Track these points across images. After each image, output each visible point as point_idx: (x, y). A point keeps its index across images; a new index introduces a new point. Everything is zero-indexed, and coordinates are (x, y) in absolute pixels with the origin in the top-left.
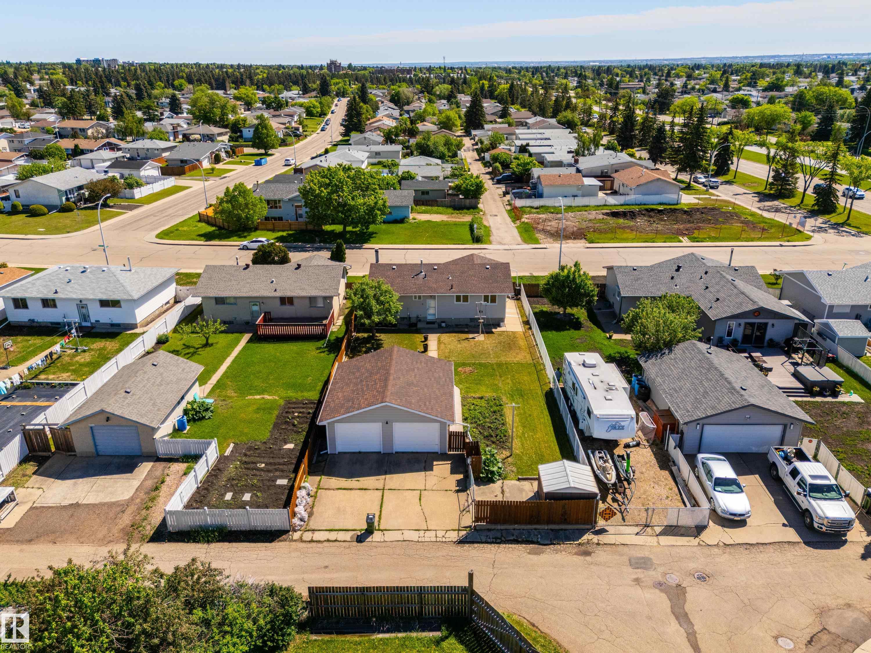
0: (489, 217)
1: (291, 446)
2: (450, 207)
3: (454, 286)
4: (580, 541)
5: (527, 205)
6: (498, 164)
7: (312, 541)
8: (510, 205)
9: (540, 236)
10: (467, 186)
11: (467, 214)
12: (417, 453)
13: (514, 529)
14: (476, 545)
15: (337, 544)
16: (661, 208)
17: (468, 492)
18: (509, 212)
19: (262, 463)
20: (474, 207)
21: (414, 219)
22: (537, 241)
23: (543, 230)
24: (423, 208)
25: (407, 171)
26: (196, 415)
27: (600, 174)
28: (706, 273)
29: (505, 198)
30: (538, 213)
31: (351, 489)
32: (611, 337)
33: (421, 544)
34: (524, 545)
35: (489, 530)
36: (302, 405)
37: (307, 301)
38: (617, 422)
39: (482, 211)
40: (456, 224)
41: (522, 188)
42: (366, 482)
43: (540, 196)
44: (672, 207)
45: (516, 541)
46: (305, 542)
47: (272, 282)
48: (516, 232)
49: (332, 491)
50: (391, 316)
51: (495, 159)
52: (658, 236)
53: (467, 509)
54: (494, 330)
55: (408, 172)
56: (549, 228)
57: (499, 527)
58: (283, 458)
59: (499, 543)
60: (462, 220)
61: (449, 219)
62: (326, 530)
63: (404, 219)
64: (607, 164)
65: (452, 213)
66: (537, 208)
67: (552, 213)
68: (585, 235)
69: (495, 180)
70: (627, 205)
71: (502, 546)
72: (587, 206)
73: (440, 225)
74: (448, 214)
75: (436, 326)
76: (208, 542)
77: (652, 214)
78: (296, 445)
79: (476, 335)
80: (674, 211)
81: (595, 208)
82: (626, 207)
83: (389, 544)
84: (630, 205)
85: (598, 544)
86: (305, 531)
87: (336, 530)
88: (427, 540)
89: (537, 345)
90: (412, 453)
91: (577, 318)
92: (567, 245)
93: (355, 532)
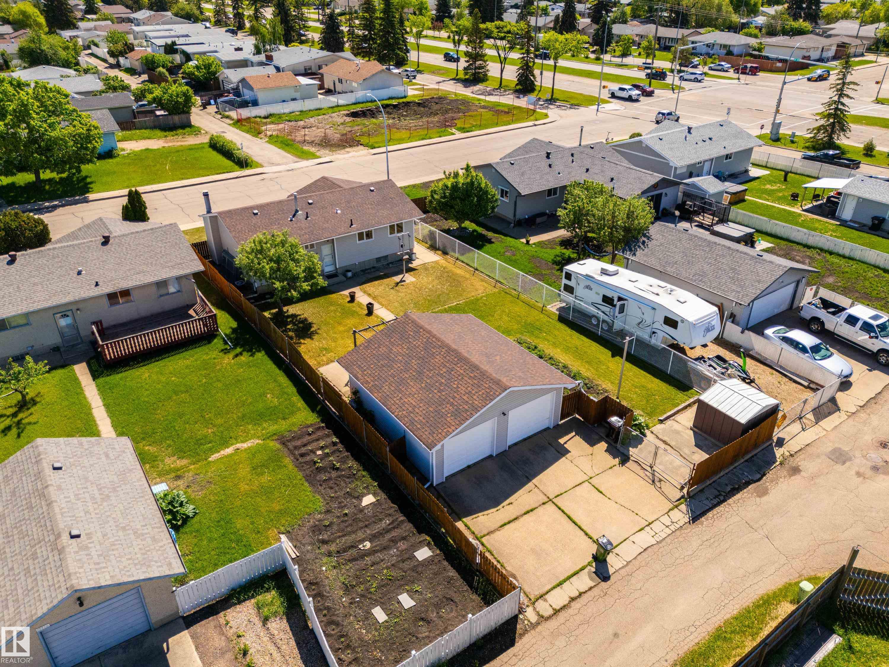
1: (368, 500)
3: (354, 221)
4: (779, 460)
5: (253, 115)
6: (162, 70)
7: (556, 612)
8: (227, 117)
9: (309, 149)
11: (186, 134)
12: (529, 438)
13: (721, 478)
14: (710, 514)
15: (585, 597)
16: (394, 102)
17: (632, 458)
18: (235, 126)
19: (362, 541)
20: (188, 125)
21: (124, 150)
22: (313, 155)
23: (305, 141)
26: (175, 518)
27: (303, 72)
28: (572, 155)
29: (208, 110)
30: (274, 123)
31: (516, 519)
32: (528, 242)
33: (663, 543)
34: (745, 490)
35: (701, 491)
36: (307, 438)
37: (153, 290)
38: (709, 323)
39: (201, 129)
40: (191, 149)
41: (222, 96)
42: (520, 500)
43: (255, 103)
44: (404, 100)
45: (736, 490)
46: (550, 617)
47: (79, 273)
48: (274, 149)
49: (498, 533)
52: (430, 131)
53: (656, 479)
54: (411, 265)
56: (308, 138)
57: (708, 482)
58: (381, 520)
59: (724, 501)
62: (554, 588)
63: (111, 151)
66: (265, 118)
67: (290, 121)
68: (357, 141)
70: (359, 103)
71: (730, 501)
72: (320, 109)
75: (341, 278)
78: (375, 495)
79: (401, 276)
80: (407, 104)
81: (330, 111)
82: (361, 105)
83: (636, 563)
84: (362, 103)
85: (792, 455)
86: (534, 603)
87: (565, 581)
88: (664, 535)
89: (477, 270)
90: (525, 440)
91: (474, 231)
92: (350, 155)
93: (586, 570)
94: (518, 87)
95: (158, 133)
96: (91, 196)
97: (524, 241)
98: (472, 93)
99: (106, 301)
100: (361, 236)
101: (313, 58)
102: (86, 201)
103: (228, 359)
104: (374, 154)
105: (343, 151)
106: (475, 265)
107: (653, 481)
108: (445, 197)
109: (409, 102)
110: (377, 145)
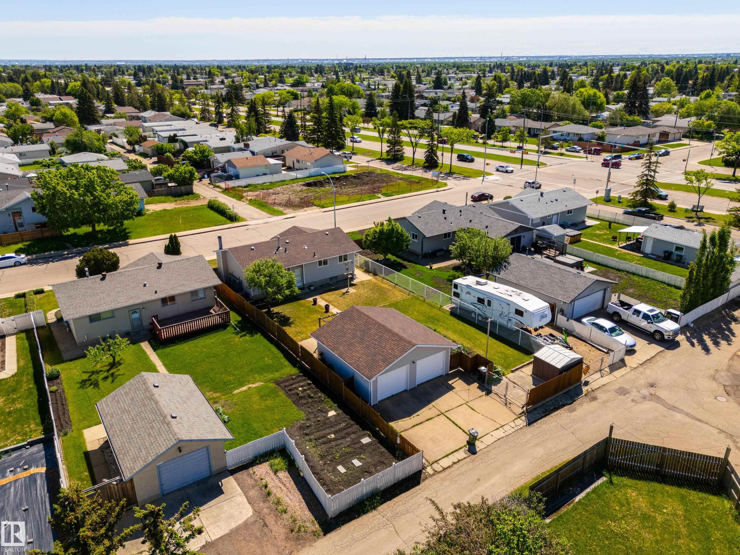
1: (332, 413)
3: (316, 254)
4: (584, 393)
7: (444, 469)
8: (217, 187)
9: (278, 208)
10: (181, 174)
11: (190, 199)
12: (430, 380)
13: (547, 402)
14: (539, 422)
15: (461, 463)
16: (337, 176)
17: (493, 392)
18: (224, 193)
19: (329, 434)
20: (191, 192)
21: (149, 210)
22: (282, 213)
23: (275, 203)
28: (461, 211)
30: (252, 191)
31: (421, 423)
32: (431, 268)
33: (510, 436)
34: (562, 409)
35: (535, 409)
37: (189, 296)
38: (543, 313)
40: (195, 209)
41: (214, 172)
42: (424, 413)
43: (237, 177)
44: (344, 174)
45: (556, 409)
46: (440, 472)
47: (145, 285)
48: (254, 208)
49: (410, 430)
52: (363, 196)
53: (508, 403)
54: (353, 283)
57: (539, 404)
58: (340, 424)
59: (549, 414)
60: (191, 205)
62: (444, 457)
63: (140, 211)
64: (275, 146)
66: (245, 187)
67: (263, 189)
68: (311, 203)
70: (312, 176)
71: (552, 415)
72: (284, 181)
76: (375, 508)
77: (333, 181)
78: (335, 411)
79: (346, 289)
80: (346, 177)
81: (292, 182)
82: (313, 178)
83: (493, 446)
84: (314, 176)
85: (593, 391)
86: (431, 465)
87: (450, 454)
88: (510, 432)
89: (397, 285)
90: (427, 382)
91: (395, 261)
92: (307, 212)
93: (463, 449)
94: (426, 164)
95: (171, 198)
96: (130, 241)
97: (428, 267)
98: (393, 169)
99: (160, 303)
100: (320, 263)
101: (278, 145)
102: (127, 244)
103: (237, 339)
104: (325, 212)
105: (302, 210)
106: (396, 282)
107: (506, 404)
108: (375, 238)
110: (326, 206)
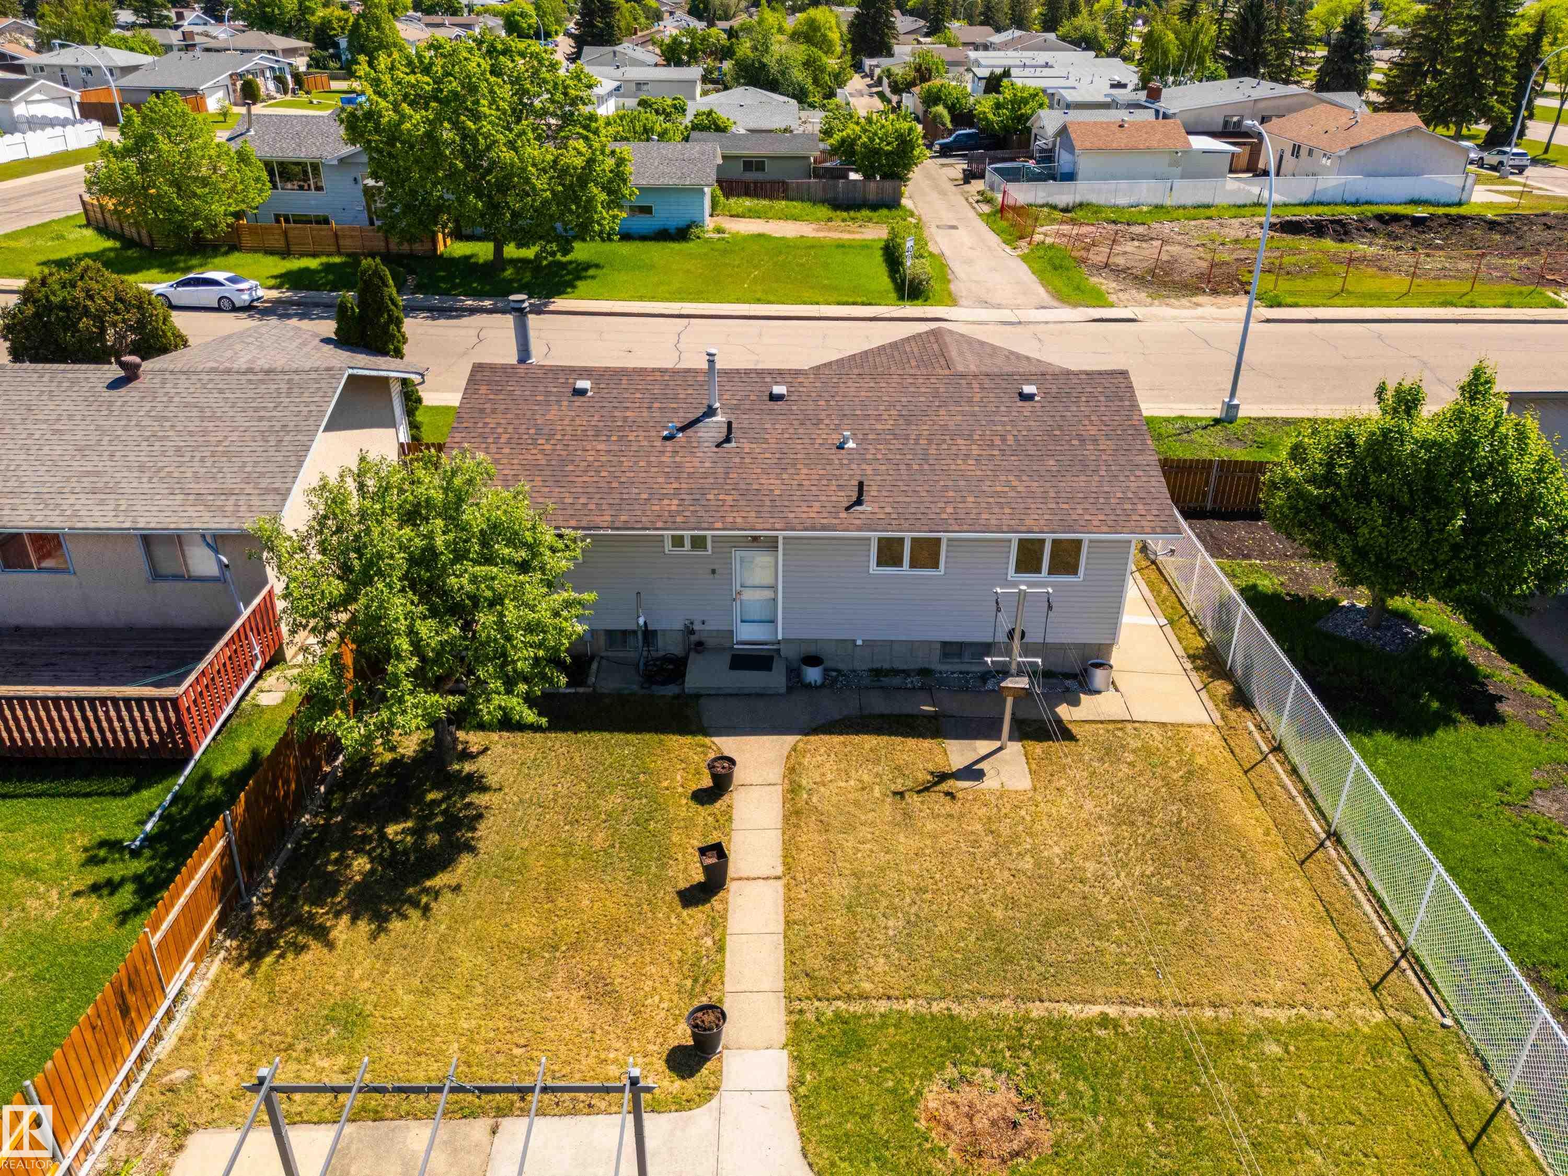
0: (934, 230)
2: (825, 201)
3: (871, 491)
5: (1040, 201)
6: (940, 109)
8: (988, 201)
9: (1105, 283)
10: (871, 140)
11: (870, 220)
16: (1420, 212)
18: (987, 218)
20: (892, 203)
21: (719, 231)
22: (1099, 300)
23: (1107, 265)
24: (748, 202)
25: (706, 110)
27: (1219, 128)
29: (967, 187)
30: (1073, 222)
37: (138, 551)
39: (912, 215)
40: (841, 246)
41: (1013, 160)
43: (1068, 176)
44: (1453, 211)
48: (1024, 272)
50: (510, 687)
51: (932, 99)
52: (1480, 289)
54: (1064, 711)
55: (710, 113)
56: (1120, 261)
60: (857, 236)
61: (821, 234)
63: (689, 227)
65: (830, 220)
66: (1066, 210)
67: (1114, 222)
68: (1242, 284)
69: (937, 147)
70: (1320, 203)
72: (1208, 207)
73: (796, 247)
74: (818, 220)
75: (776, 679)
77: (1396, 228)
80: (1458, 221)
81: (1233, 211)
82: (1320, 209)
84: (1328, 204)
89: (1335, 837)
91: (1441, 640)
92: (1199, 311)
95: (823, 211)
96: (559, 303)
100: (889, 551)
104: (1268, 321)
105: (1184, 301)
106: (1338, 816)
109: (1464, 218)
110: (1289, 303)
